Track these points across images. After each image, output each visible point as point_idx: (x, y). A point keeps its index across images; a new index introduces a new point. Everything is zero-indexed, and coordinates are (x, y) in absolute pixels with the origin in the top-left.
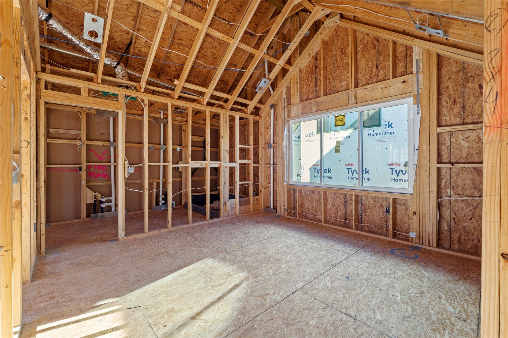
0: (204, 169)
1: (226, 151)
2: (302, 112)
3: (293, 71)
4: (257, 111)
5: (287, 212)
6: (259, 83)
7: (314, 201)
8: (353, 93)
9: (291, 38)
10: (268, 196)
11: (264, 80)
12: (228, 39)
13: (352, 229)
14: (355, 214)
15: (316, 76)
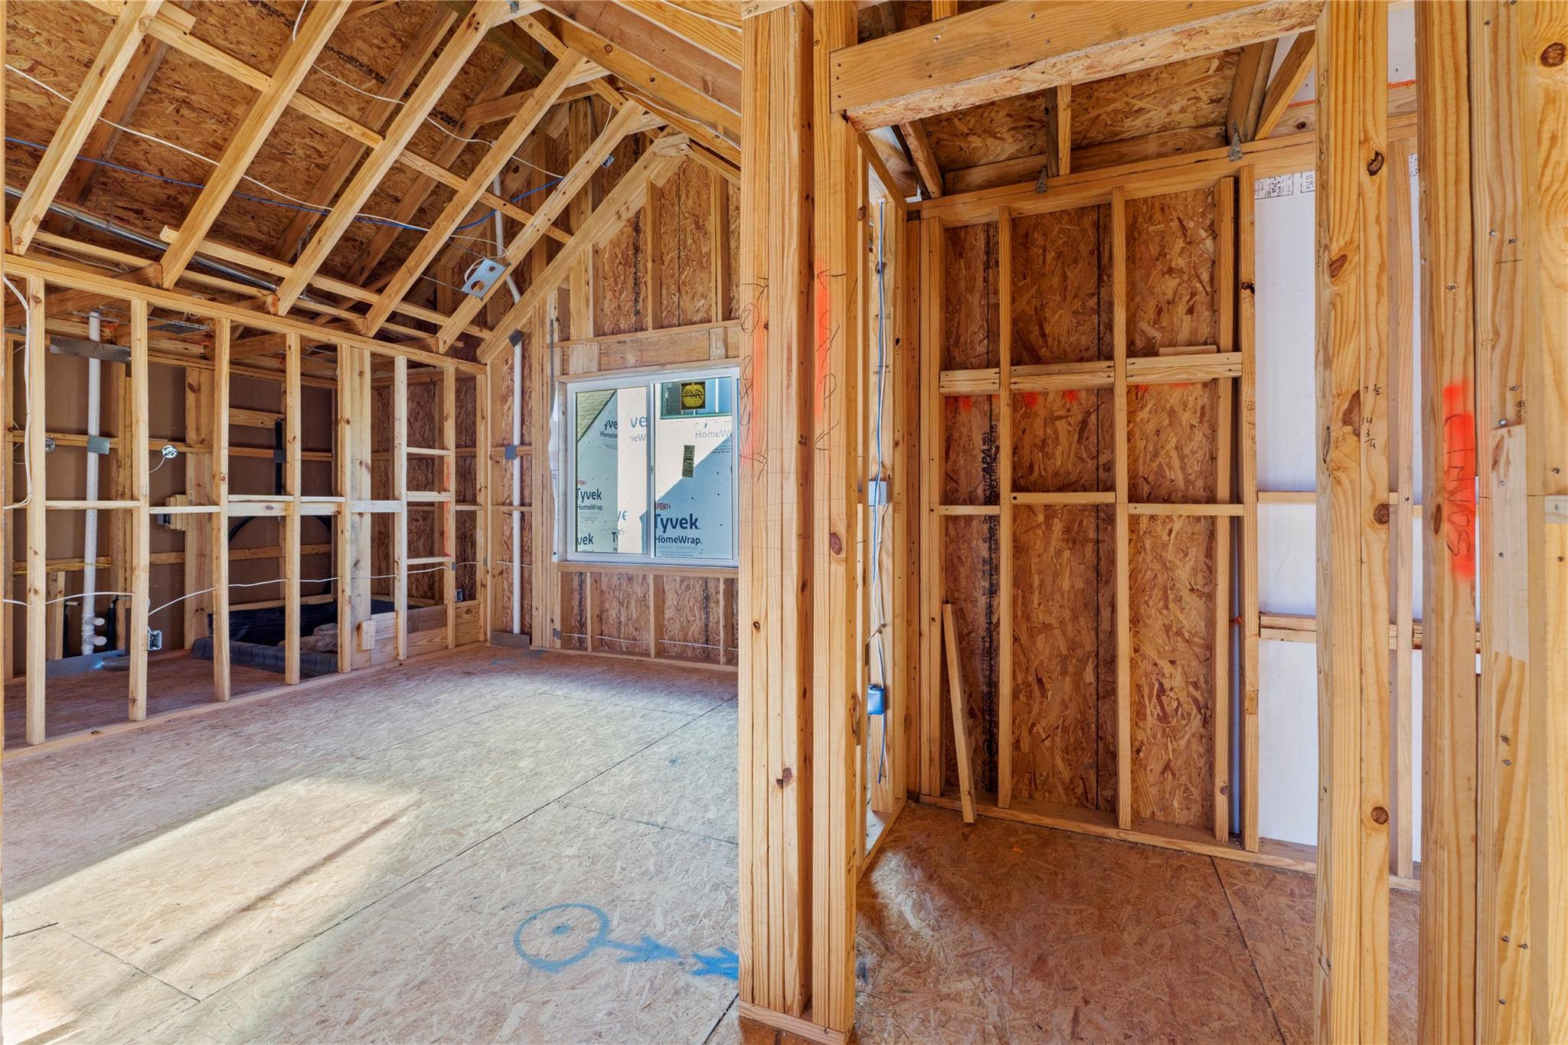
0: (277, 524)
1: (361, 463)
2: (600, 365)
3: (576, 248)
4: (467, 348)
5: (561, 638)
6: (473, 271)
7: (633, 601)
8: (720, 330)
9: (571, 156)
10: (506, 599)
11: (487, 263)
12: (364, 134)
13: (718, 662)
14: (725, 627)
15: (635, 273)
